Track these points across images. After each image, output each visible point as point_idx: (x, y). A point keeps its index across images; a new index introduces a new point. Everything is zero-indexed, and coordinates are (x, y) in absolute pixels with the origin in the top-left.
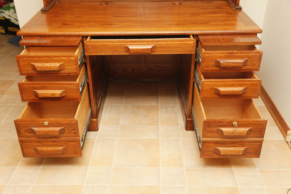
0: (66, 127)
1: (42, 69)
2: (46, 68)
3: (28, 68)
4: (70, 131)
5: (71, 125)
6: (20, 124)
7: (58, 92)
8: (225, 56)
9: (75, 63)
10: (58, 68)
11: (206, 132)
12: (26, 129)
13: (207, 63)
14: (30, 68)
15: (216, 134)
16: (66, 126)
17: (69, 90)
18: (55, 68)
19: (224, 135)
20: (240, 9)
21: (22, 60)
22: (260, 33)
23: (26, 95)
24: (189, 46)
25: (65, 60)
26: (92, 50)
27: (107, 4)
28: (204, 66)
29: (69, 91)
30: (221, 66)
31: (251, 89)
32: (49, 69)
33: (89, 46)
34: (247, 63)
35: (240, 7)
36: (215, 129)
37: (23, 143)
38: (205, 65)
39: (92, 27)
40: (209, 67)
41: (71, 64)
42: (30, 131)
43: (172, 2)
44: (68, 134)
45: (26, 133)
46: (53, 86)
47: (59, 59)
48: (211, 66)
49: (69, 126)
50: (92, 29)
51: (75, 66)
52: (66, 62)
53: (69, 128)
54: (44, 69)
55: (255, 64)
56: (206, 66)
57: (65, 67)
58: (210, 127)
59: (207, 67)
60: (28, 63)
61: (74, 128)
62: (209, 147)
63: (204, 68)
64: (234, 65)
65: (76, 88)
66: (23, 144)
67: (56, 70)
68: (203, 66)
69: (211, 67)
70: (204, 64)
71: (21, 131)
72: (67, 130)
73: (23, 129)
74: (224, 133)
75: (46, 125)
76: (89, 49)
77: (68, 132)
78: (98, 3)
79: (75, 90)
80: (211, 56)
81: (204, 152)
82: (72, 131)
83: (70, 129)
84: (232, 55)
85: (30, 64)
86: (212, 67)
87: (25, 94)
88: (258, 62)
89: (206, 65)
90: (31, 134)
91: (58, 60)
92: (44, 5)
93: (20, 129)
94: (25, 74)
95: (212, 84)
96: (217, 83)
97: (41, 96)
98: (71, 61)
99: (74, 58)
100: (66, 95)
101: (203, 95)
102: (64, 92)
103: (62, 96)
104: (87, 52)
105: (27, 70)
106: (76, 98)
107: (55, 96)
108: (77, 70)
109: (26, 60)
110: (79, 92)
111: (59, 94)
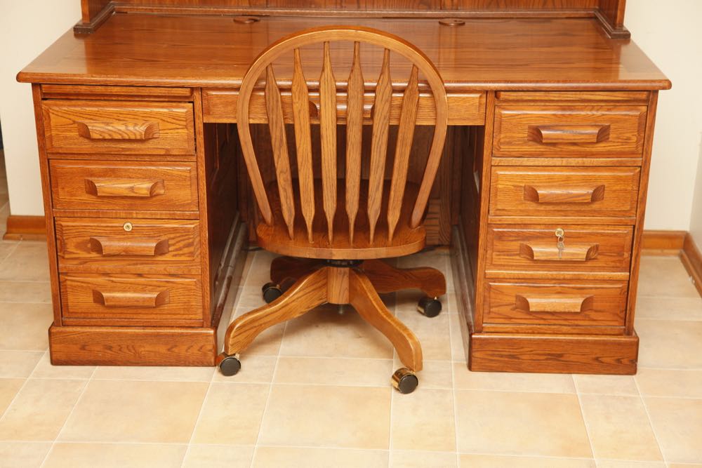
0: (173, 238)
1: (103, 134)
2: (115, 132)
3: (68, 134)
4: (180, 249)
5: (185, 234)
6: (68, 226)
7: (143, 187)
8: (553, 117)
9: (184, 123)
10: (143, 133)
11: (494, 253)
12: (79, 240)
13: (508, 135)
14: (75, 134)
15: (518, 257)
16: (172, 236)
17: (172, 180)
18: (138, 134)
19: (535, 258)
20: (626, 37)
21: (57, 111)
22: (664, 88)
23: (66, 190)
24: (468, 104)
25: (161, 114)
26: (222, 109)
27: (256, 21)
28: (502, 141)
29: (172, 183)
30: (544, 141)
31: (615, 191)
32: (120, 134)
33: (215, 99)
34: (609, 134)
35: (627, 31)
36: (515, 245)
37: (66, 278)
38: (503, 138)
39: (217, 68)
40: (515, 145)
41: (174, 126)
42: (89, 245)
43: (438, 20)
44: (175, 255)
45: (78, 252)
46: (133, 168)
47: (146, 113)
48: (518, 140)
49: (178, 235)
50: (218, 71)
51: (185, 131)
52: (164, 121)
53: (179, 242)
54: (110, 135)
55: (629, 139)
56: (507, 140)
57: (161, 132)
58: (503, 241)
59: (509, 143)
60: (70, 119)
61: (191, 240)
62: (502, 293)
63: (502, 147)
64: (575, 139)
65: (188, 175)
66: (66, 280)
67: (138, 137)
68: (499, 141)
69: (518, 145)
70: (502, 136)
71: (68, 246)
72: (174, 245)
73: (74, 240)
74: (535, 254)
75: (127, 230)
76: (215, 105)
77: (177, 250)
78: (232, 19)
79: (185, 180)
80: (519, 115)
81: (492, 307)
82: (186, 250)
83: (181, 244)
84: (570, 115)
85: (74, 122)
86: (522, 145)
87: (63, 188)
88: (636, 133)
89: (506, 137)
90: (89, 253)
91: (145, 115)
92: (84, 14)
93: (67, 239)
94: (61, 148)
95: (517, 175)
96: (530, 173)
97: (103, 192)
98: (176, 118)
99: (184, 110)
100: (162, 192)
101: (496, 205)
102: (160, 185)
103: (155, 194)
104: (209, 114)
105: (66, 138)
106: (188, 200)
107: (136, 193)
108: (188, 141)
109: (67, 113)
110: (194, 187)
111: (147, 189)
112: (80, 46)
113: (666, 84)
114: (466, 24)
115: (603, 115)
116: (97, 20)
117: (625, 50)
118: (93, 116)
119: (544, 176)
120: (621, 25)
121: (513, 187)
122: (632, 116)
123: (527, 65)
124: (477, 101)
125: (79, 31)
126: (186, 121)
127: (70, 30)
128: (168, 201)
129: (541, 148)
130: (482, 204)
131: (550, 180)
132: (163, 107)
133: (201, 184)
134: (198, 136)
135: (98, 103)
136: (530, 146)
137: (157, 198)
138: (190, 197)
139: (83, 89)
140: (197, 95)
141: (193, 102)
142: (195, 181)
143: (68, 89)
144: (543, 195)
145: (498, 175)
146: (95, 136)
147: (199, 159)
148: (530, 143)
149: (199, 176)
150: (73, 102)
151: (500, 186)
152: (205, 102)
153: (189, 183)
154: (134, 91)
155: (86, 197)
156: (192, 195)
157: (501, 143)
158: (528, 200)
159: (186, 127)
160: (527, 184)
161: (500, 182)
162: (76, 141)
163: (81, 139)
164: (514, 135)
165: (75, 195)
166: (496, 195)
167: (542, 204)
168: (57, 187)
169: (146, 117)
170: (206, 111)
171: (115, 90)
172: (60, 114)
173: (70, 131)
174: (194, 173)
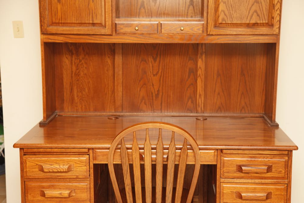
1: (49, 170)
2: (54, 169)
3: (34, 170)
7: (66, 193)
8: (247, 161)
9: (85, 164)
10: (67, 169)
13: (228, 169)
14: (37, 170)
17: (79, 189)
18: (64, 169)
20: (277, 126)
21: (30, 160)
22: (295, 150)
23: (32, 195)
25: (75, 160)
26: (102, 157)
27: (117, 118)
28: (225, 171)
29: (79, 191)
30: (243, 172)
31: (276, 195)
32: (57, 169)
33: (99, 153)
34: (272, 169)
35: (277, 124)
38: (225, 170)
39: (100, 140)
40: (230, 173)
41: (81, 165)
43: (195, 118)
46: (62, 184)
47: (68, 160)
48: (232, 171)
50: (100, 141)
51: (85, 167)
52: (76, 163)
54: (52, 170)
55: (281, 171)
56: (227, 171)
57: (75, 168)
59: (228, 172)
60: (35, 163)
63: (225, 174)
64: (257, 171)
65: (86, 187)
67: (65, 171)
68: (223, 171)
69: (232, 173)
70: (225, 169)
76: (99, 156)
78: (107, 118)
79: (84, 189)
84: (254, 160)
85: (37, 165)
86: (233, 173)
87: (30, 194)
88: (284, 169)
89: (226, 170)
92: (44, 117)
94: (31, 176)
95: (232, 187)
96: (238, 186)
97: (48, 196)
98: (81, 162)
99: (85, 158)
100: (74, 195)
101: (223, 200)
102: (73, 192)
103: (71, 195)
104: (96, 160)
105: (33, 172)
106: (85, 198)
107: (62, 196)
108: (86, 172)
109: (34, 160)
110: (88, 192)
111: (67, 194)
112: (41, 131)
113: (296, 148)
114: (208, 119)
115: (269, 161)
116: (50, 119)
117: (277, 132)
118: (45, 162)
119: (244, 187)
120: (275, 121)
121: (230, 192)
122: (282, 161)
123: (234, 138)
124: (213, 154)
125: (41, 125)
126: (86, 163)
127: (38, 124)
128: (77, 199)
129: (242, 175)
130: (217, 200)
131: (247, 189)
132: (76, 157)
133: (91, 191)
134: (91, 169)
135: (48, 156)
136: (237, 174)
137: (72, 197)
138: (86, 197)
139: (41, 150)
140: (91, 151)
141: (89, 155)
142: (89, 189)
143: (35, 150)
144: (244, 196)
145: (223, 187)
146: (46, 170)
147: (91, 180)
148: (238, 172)
149: (91, 188)
150: (37, 156)
151: (224, 192)
152: (94, 154)
153: (86, 191)
154: (63, 150)
155: (40, 198)
156: (87, 196)
157: (224, 172)
158: (238, 198)
159: (86, 165)
160: (237, 191)
161: (224, 190)
162: (37, 173)
163: (40, 172)
164: (230, 169)
165: (35, 197)
166: (223, 196)
167: (244, 200)
168: (28, 194)
169: (68, 162)
170: (95, 158)
171: (56, 150)
172: (31, 161)
173: (35, 168)
174: (88, 186)
